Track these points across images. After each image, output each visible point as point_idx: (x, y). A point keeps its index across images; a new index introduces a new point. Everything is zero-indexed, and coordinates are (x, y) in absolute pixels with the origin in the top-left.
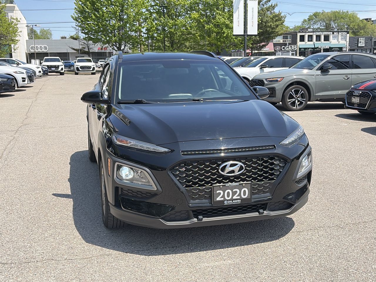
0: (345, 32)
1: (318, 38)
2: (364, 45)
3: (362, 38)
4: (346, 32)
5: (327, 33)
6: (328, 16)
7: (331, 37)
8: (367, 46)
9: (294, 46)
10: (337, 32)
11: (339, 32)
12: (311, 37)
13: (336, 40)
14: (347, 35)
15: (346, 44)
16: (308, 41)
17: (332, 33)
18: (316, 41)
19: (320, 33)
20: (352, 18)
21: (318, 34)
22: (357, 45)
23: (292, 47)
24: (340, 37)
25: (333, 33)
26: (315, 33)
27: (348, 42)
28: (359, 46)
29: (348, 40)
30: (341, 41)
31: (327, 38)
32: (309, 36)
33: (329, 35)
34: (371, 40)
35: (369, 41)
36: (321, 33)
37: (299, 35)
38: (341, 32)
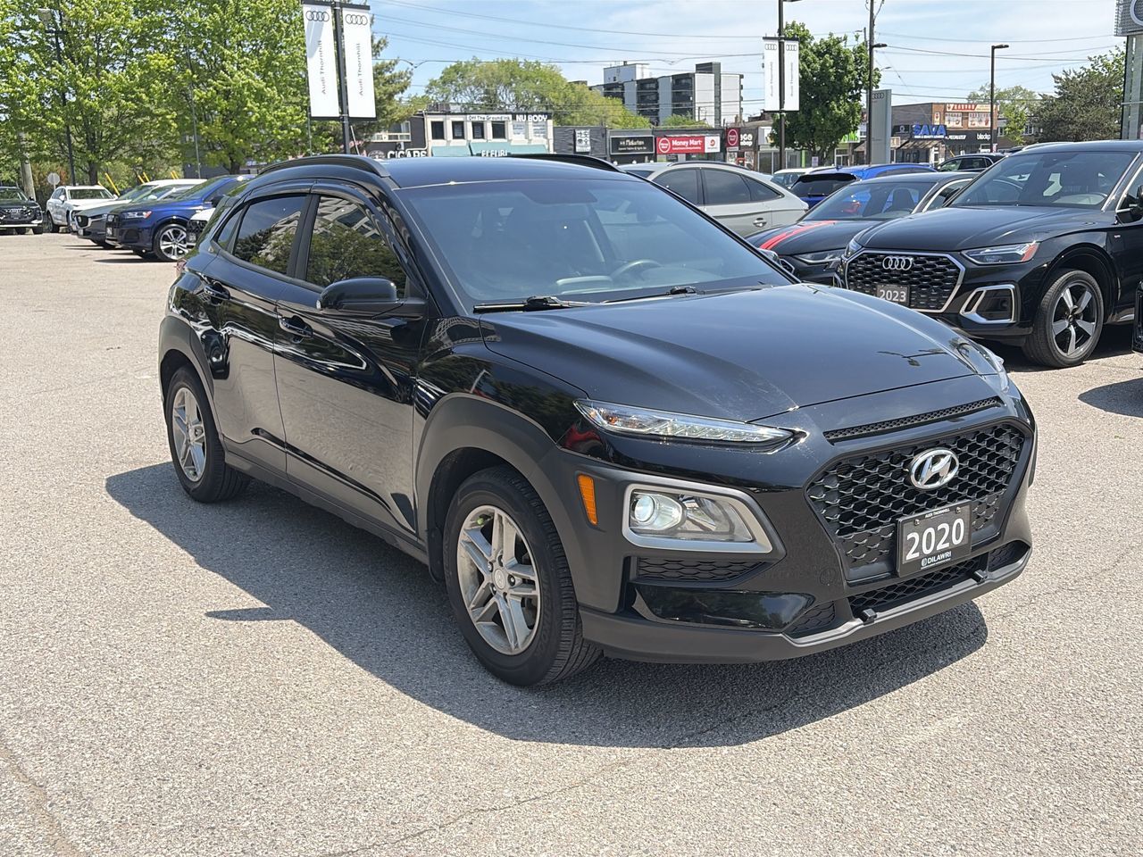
0: (542, 113)
1: (479, 129)
2: (589, 149)
3: (583, 132)
4: (545, 114)
5: (500, 116)
6: (493, 74)
7: (510, 128)
8: (596, 152)
9: (420, 151)
10: (523, 114)
11: (527, 114)
12: (460, 126)
13: (522, 136)
14: (546, 122)
15: (547, 147)
16: (454, 137)
17: (510, 116)
18: (474, 137)
19: (483, 116)
20: (552, 77)
21: (477, 120)
22: (572, 147)
23: (414, 153)
24: (531, 128)
25: (514, 118)
26: (468, 116)
27: (551, 142)
28: (577, 151)
29: (551, 136)
30: (534, 138)
31: (499, 130)
32: (454, 124)
33: (504, 122)
34: (604, 135)
35: (600, 139)
36: (485, 116)
37: (429, 120)
38: (533, 114)
